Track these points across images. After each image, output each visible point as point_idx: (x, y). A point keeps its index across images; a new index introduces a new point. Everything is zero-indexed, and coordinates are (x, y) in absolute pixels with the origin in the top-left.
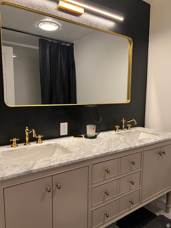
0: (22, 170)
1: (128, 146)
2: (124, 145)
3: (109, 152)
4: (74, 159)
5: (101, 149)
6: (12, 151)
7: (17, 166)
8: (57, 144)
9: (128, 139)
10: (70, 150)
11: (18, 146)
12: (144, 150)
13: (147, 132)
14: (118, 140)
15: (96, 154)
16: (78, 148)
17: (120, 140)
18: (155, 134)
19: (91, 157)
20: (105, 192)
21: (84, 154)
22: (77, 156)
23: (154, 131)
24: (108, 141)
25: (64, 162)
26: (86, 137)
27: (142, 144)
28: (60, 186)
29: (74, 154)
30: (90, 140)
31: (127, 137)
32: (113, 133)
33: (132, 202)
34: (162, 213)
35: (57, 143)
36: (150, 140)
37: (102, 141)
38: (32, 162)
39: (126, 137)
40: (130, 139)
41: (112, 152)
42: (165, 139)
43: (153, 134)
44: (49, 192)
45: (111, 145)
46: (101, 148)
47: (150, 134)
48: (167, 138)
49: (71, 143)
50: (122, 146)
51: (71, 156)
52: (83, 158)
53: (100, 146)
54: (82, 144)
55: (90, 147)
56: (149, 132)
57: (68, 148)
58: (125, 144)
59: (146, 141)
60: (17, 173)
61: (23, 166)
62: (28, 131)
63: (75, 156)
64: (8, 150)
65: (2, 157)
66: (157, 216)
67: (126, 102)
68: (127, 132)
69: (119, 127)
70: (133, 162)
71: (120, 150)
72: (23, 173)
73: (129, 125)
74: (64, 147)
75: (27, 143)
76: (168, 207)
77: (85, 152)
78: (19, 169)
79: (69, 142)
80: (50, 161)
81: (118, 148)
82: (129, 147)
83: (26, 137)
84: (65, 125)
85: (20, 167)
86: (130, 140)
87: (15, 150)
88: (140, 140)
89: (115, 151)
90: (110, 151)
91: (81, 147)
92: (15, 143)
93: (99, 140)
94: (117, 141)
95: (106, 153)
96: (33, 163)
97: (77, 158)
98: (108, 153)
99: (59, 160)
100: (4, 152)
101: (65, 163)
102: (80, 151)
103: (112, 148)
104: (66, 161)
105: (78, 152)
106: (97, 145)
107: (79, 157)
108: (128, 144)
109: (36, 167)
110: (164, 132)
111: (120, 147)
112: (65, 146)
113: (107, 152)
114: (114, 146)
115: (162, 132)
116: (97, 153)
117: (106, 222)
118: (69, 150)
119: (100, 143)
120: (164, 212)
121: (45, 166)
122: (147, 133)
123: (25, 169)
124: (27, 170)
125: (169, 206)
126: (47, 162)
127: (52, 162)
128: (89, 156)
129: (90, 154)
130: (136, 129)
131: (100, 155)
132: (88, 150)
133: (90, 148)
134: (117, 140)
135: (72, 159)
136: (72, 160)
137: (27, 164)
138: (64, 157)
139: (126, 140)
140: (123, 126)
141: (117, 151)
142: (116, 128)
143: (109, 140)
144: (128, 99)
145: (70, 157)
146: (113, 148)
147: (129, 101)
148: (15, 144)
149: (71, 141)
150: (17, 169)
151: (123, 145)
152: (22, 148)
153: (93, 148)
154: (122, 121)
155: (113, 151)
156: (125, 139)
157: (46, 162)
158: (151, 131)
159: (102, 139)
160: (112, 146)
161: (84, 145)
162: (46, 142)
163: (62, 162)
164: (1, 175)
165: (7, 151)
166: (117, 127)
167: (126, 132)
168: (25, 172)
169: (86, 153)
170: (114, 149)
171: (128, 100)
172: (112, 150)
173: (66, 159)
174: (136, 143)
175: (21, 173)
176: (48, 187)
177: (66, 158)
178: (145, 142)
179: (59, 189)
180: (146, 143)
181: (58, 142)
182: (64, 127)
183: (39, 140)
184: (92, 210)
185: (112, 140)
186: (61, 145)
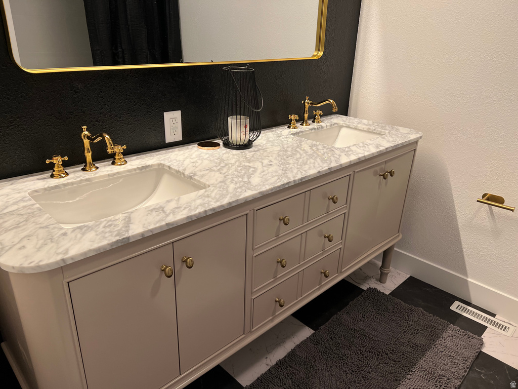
0: (105, 238)
1: (325, 165)
2: (316, 164)
3: (289, 182)
4: (218, 204)
5: (270, 174)
6: (56, 187)
7: (89, 228)
8: (164, 165)
9: (320, 147)
10: (202, 180)
11: (68, 174)
12: (356, 171)
13: (357, 126)
14: (302, 152)
15: (264, 189)
16: (217, 174)
17: (304, 150)
18: (372, 133)
19: (252, 196)
20: (278, 262)
21: (236, 189)
22: (223, 196)
23: (370, 125)
24: (279, 155)
25: (197, 211)
26: (227, 145)
27: (353, 158)
28: (191, 263)
29: (216, 191)
30: (239, 154)
31: (318, 143)
32: (284, 131)
33: (327, 273)
34: (373, 284)
35: (162, 162)
36: (367, 149)
37: (265, 154)
38: (121, 216)
39: (314, 142)
40: (324, 147)
41: (294, 181)
42: (397, 143)
43: (368, 131)
44: (169, 277)
45: (289, 164)
46: (268, 173)
47: (363, 131)
48: (400, 142)
49: (196, 162)
50: (312, 165)
51: (208, 196)
52: (237, 200)
53: (265, 169)
54: (223, 164)
55: (243, 171)
56: (360, 126)
57: (195, 175)
58: (318, 160)
59: (359, 151)
60: (96, 245)
61: (104, 227)
62: (88, 138)
63: (217, 197)
64: (46, 186)
65: (38, 206)
66: (364, 290)
67: (314, 56)
68: (315, 129)
69: (297, 117)
70: (332, 199)
71: (310, 176)
72: (108, 244)
73: (319, 112)
74: (184, 174)
75: (88, 165)
76: (385, 273)
77: (238, 185)
78: (97, 235)
79: (192, 161)
80: (163, 210)
81: (305, 171)
82: (327, 168)
83: (86, 151)
84: (174, 116)
85: (96, 231)
86: (325, 150)
87: (65, 185)
88: (347, 149)
89: (301, 179)
90: (289, 178)
91: (223, 172)
92: (58, 167)
93: (258, 153)
94: (300, 153)
95: (283, 185)
96: (125, 219)
97: (225, 201)
98: (287, 184)
99: (185, 208)
100: (36, 191)
101: (200, 213)
102: (223, 182)
103: (292, 172)
104: (200, 210)
105: (220, 184)
106: (258, 165)
107: (228, 197)
108: (323, 160)
109: (136, 229)
110: (393, 128)
111: (310, 168)
112: (185, 170)
113: (286, 182)
114: (296, 165)
115: (387, 127)
116: (264, 185)
117: (278, 315)
118: (199, 181)
119: (262, 159)
120: (376, 282)
121: (158, 225)
122: (355, 129)
123: (111, 235)
124: (118, 238)
125: (386, 271)
126: (158, 215)
127: (168, 212)
128: (248, 193)
129: (249, 189)
130: (332, 120)
131: (271, 189)
132: (242, 178)
133: (245, 173)
134: (298, 150)
135: (214, 205)
136: (214, 207)
137: (110, 221)
138: (194, 200)
139: (318, 150)
140: (306, 116)
141: (304, 178)
142: (291, 120)
143: (280, 151)
144: (318, 48)
145: (207, 199)
146: (295, 171)
147: (321, 54)
148: (59, 171)
149: (194, 156)
150: (91, 235)
151: (314, 163)
152: (81, 178)
153: (252, 174)
154: (304, 102)
155: (296, 178)
156: (314, 148)
157: (154, 213)
158: (364, 123)
159: (264, 150)
160: (291, 166)
161: (229, 168)
162: (135, 162)
163: (193, 213)
164: (58, 254)
165: (45, 189)
166: (294, 117)
167: (312, 129)
168: (113, 242)
169: (240, 187)
170: (297, 174)
171: (319, 50)
172: (294, 177)
173: (201, 205)
174: (340, 156)
175: (105, 245)
176: (167, 267)
177: (199, 201)
178: (358, 154)
179: (190, 268)
180: (361, 156)
181: (164, 160)
182: (173, 123)
183: (117, 157)
184: (253, 298)
185: (287, 151)
186: (176, 168)
